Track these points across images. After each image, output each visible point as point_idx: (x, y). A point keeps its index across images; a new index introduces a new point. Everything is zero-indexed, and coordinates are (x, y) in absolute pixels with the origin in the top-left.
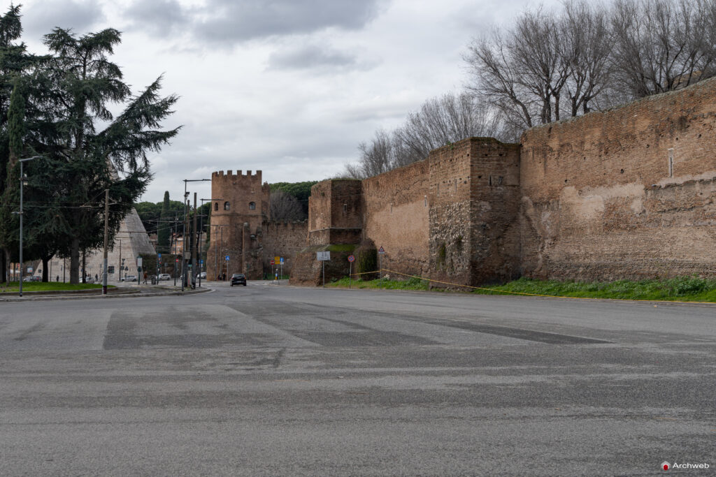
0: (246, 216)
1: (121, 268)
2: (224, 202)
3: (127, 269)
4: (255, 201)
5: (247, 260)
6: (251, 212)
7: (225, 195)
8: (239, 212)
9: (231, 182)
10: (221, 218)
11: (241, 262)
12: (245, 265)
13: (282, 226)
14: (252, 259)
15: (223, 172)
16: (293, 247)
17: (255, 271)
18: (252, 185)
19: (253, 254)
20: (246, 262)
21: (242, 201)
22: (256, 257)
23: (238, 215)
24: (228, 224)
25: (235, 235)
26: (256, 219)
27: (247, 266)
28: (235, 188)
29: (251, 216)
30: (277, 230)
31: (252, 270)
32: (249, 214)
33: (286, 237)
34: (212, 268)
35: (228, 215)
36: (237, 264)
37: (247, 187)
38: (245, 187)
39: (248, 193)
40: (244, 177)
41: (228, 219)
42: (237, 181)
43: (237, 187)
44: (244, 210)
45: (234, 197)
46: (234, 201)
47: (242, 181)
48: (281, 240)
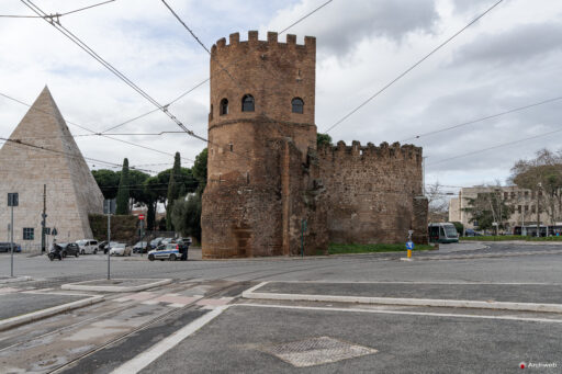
0: (286, 125)
1: (45, 231)
2: (241, 96)
3: (55, 232)
4: (302, 96)
5: (296, 211)
6: (296, 118)
7: (245, 81)
8: (270, 116)
9: (257, 53)
10: (235, 127)
11: (280, 217)
12: (292, 223)
14: (306, 211)
15: (237, 35)
17: (313, 235)
18: (298, 64)
19: (307, 201)
20: (294, 217)
21: (278, 94)
22: (313, 207)
23: (271, 122)
24: (251, 139)
25: (265, 162)
26: (306, 132)
27: (297, 226)
28: (264, 67)
29: (296, 125)
30: (333, 160)
31: (308, 233)
32: (292, 121)
33: (349, 173)
34: (215, 231)
35: (250, 121)
36: (272, 220)
37: (288, 66)
38: (285, 68)
39: (290, 80)
40: (282, 46)
41: (250, 129)
42: (269, 53)
43: (269, 64)
44: (282, 114)
45: (263, 86)
46: (263, 92)
47: (279, 55)
48: (340, 179)
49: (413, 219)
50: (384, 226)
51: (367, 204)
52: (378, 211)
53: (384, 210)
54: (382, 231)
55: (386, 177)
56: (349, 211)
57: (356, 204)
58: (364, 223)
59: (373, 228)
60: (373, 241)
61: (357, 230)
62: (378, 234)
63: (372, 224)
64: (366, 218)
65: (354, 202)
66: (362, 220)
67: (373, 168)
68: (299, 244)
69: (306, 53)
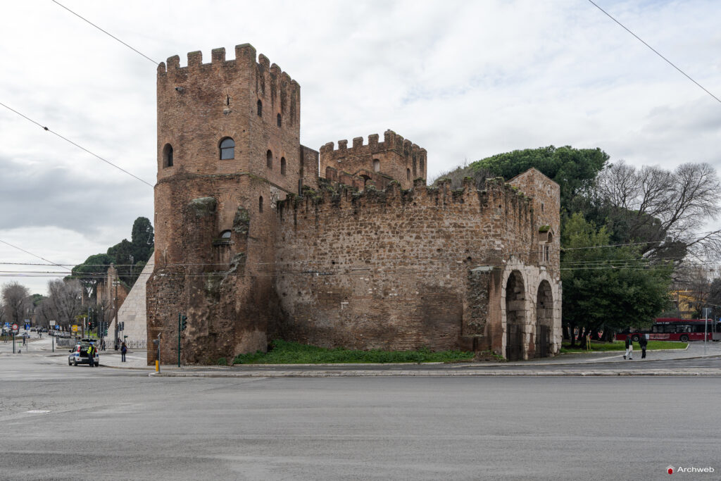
0: (208, 179)
4: (232, 134)
5: (195, 302)
6: (225, 168)
8: (193, 170)
13: (327, 206)
14: (207, 301)
16: (358, 264)
18: (226, 90)
19: (210, 287)
21: (201, 136)
23: (190, 177)
26: (235, 187)
27: (195, 323)
28: (182, 103)
29: (222, 178)
31: (207, 333)
32: (218, 172)
33: (337, 237)
35: (167, 180)
37: (213, 95)
38: (207, 98)
39: (215, 115)
40: (207, 69)
42: (188, 83)
43: (188, 98)
44: (206, 164)
45: (181, 130)
46: (182, 138)
47: (201, 82)
48: (325, 248)
49: (465, 306)
50: (393, 320)
51: (363, 285)
52: (380, 297)
53: (394, 293)
54: (392, 329)
55: (396, 240)
56: (337, 297)
57: (348, 285)
58: (361, 316)
59: (373, 324)
60: (374, 346)
61: (350, 326)
62: (385, 333)
63: (373, 317)
64: (363, 308)
65: (345, 281)
66: (356, 310)
67: (373, 225)
68: (195, 347)
69: (236, 71)
